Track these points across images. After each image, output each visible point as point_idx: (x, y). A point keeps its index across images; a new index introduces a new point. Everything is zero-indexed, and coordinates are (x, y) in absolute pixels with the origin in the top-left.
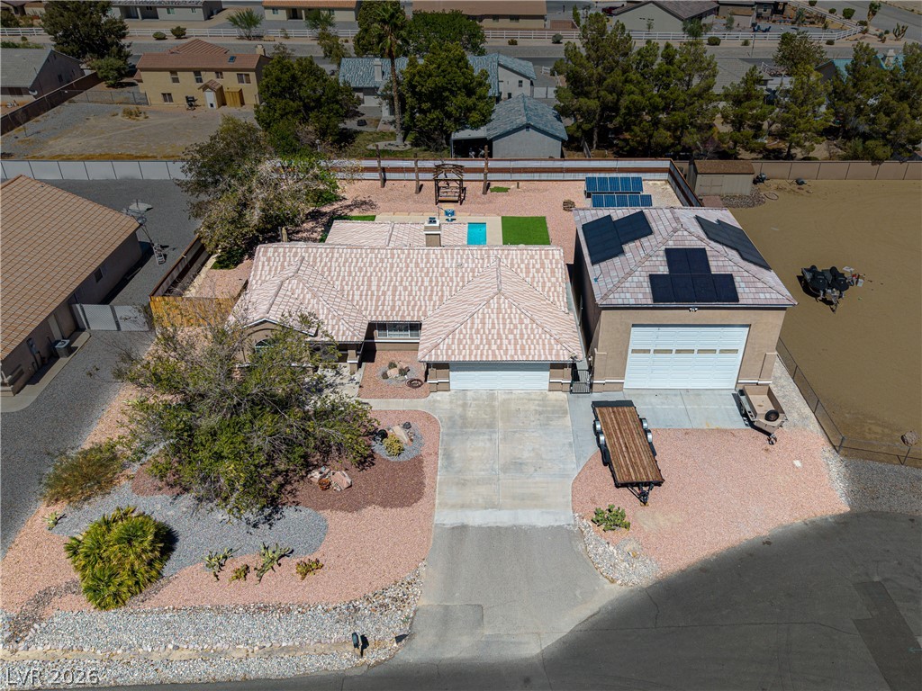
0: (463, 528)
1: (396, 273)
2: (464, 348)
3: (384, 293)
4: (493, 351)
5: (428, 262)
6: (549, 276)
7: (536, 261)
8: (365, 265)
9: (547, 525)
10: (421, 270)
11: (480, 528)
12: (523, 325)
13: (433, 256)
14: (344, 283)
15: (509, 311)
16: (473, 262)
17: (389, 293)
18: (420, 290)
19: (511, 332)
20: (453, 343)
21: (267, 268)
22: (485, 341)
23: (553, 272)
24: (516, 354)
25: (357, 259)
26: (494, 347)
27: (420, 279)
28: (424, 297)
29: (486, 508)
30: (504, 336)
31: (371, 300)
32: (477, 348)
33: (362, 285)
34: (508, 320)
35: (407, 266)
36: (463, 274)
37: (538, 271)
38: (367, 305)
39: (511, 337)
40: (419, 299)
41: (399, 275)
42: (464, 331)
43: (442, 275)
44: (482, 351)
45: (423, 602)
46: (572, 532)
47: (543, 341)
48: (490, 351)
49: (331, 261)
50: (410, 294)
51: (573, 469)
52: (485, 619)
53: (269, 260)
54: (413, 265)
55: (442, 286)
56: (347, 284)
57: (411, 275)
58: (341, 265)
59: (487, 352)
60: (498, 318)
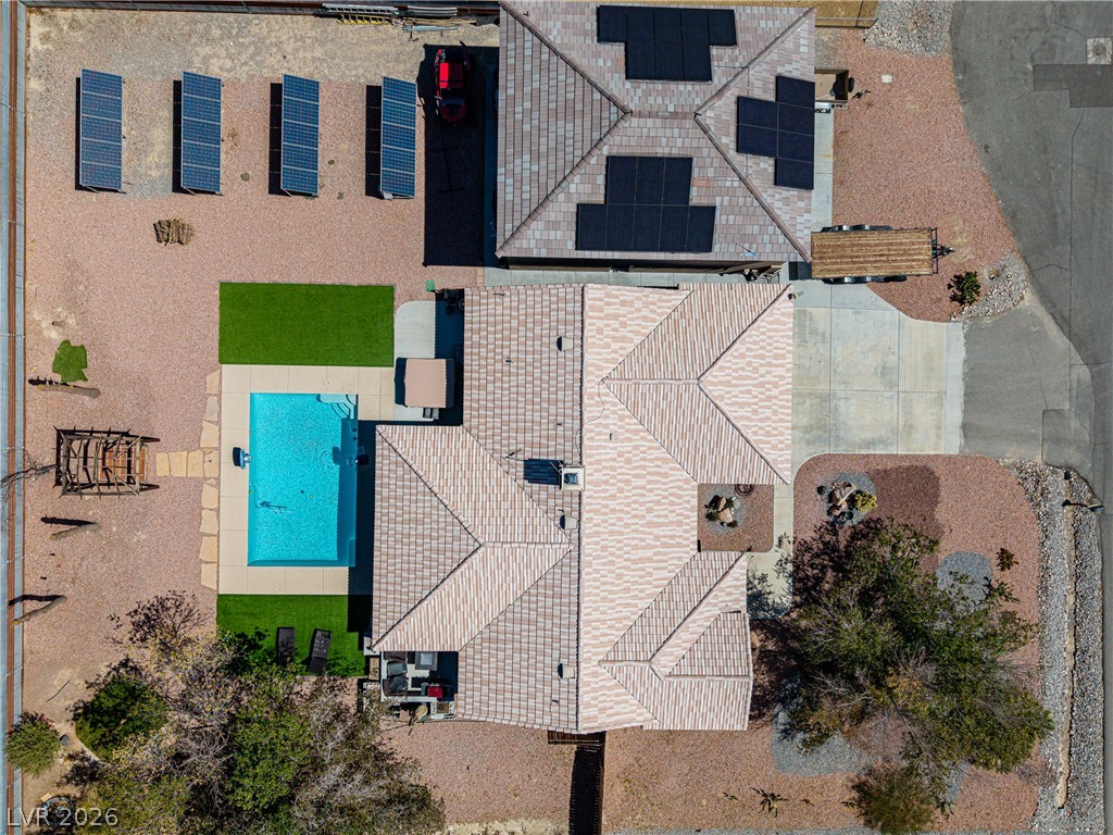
0: (965, 427)
1: (627, 525)
2: (775, 429)
3: (657, 538)
4: (781, 393)
5: (606, 482)
6: (630, 309)
7: (606, 325)
8: (611, 572)
9: (964, 348)
10: (621, 490)
11: (965, 411)
12: (747, 353)
13: (597, 476)
14: (640, 595)
15: (727, 371)
16: (607, 417)
17: (656, 531)
18: (651, 491)
19: (755, 370)
20: (769, 442)
21: (617, 708)
22: (766, 403)
23: (623, 304)
24: (783, 365)
25: (603, 584)
26: (775, 392)
27: (634, 492)
28: (663, 484)
29: (942, 405)
30: (761, 379)
31: (666, 554)
32: (775, 412)
33: (643, 569)
34: (740, 372)
35: (613, 511)
36: (627, 431)
37: (623, 325)
38: (673, 558)
39: (762, 370)
40: (666, 490)
41: (628, 521)
42: (754, 429)
43: (628, 461)
44: (781, 407)
45: (1039, 459)
46: (971, 326)
47: (769, 330)
48: (780, 397)
49: (603, 622)
50: (658, 503)
51: (892, 314)
52: (1056, 408)
53: (602, 710)
54: (612, 504)
55: (644, 459)
56: (642, 591)
57: (628, 505)
58: (612, 604)
59: (781, 400)
60: (736, 386)
